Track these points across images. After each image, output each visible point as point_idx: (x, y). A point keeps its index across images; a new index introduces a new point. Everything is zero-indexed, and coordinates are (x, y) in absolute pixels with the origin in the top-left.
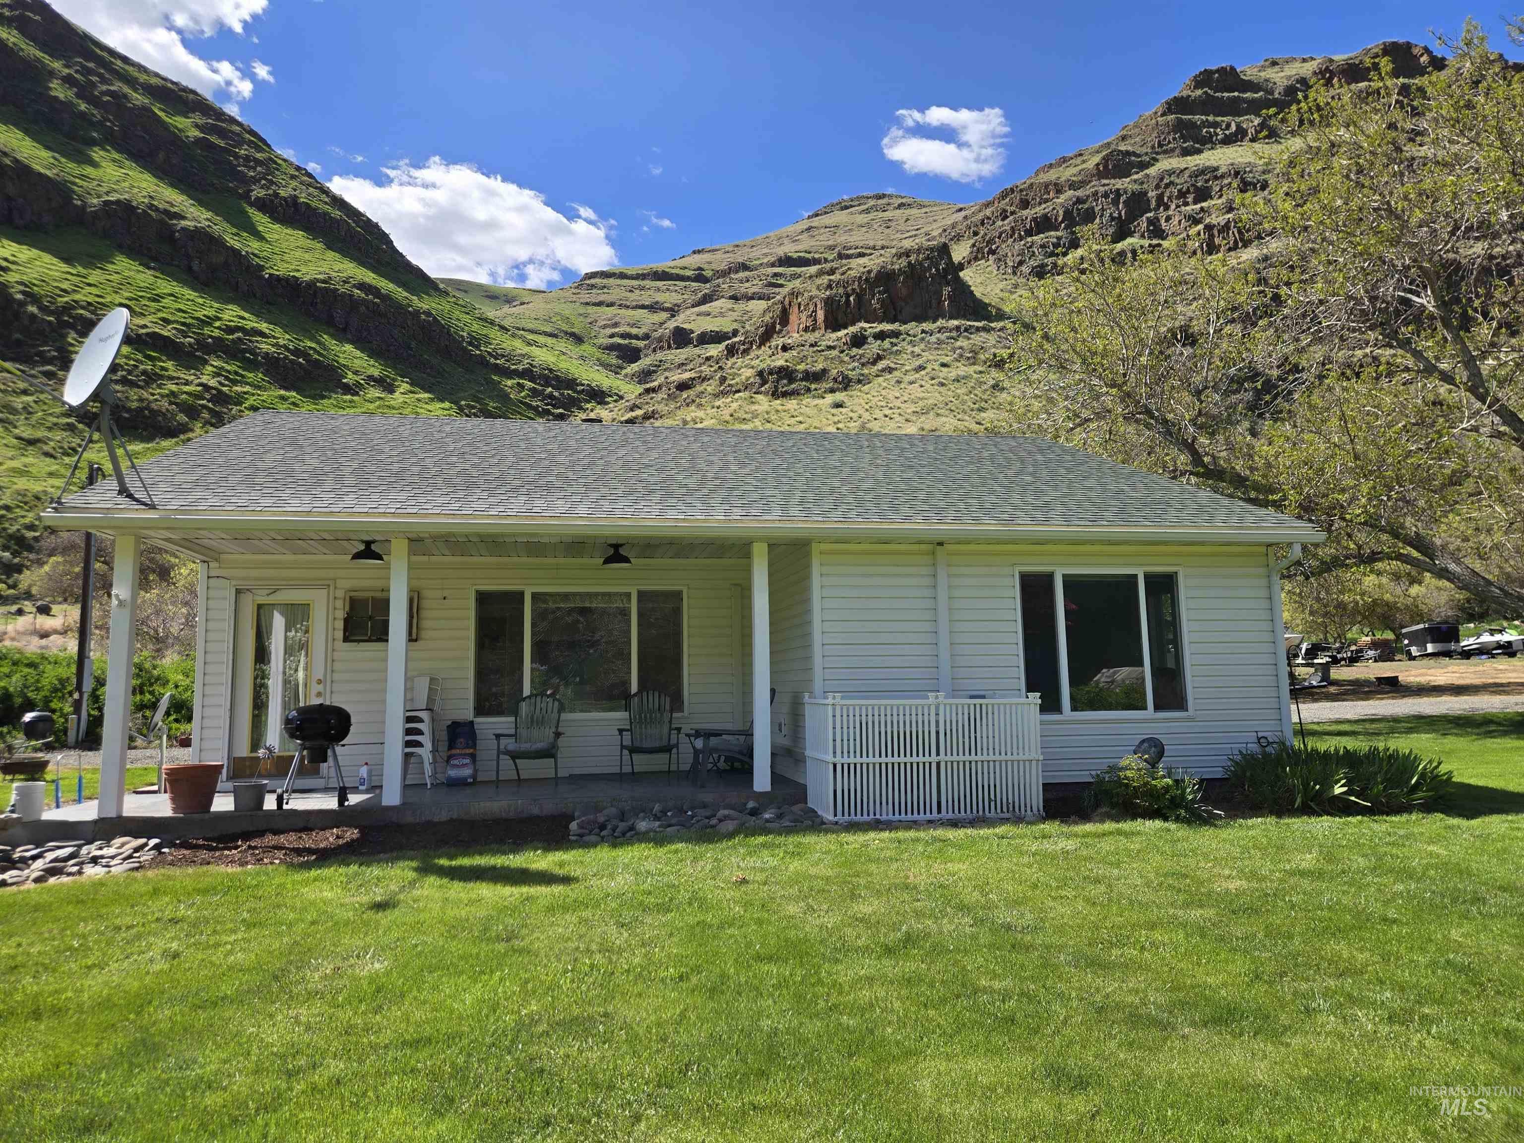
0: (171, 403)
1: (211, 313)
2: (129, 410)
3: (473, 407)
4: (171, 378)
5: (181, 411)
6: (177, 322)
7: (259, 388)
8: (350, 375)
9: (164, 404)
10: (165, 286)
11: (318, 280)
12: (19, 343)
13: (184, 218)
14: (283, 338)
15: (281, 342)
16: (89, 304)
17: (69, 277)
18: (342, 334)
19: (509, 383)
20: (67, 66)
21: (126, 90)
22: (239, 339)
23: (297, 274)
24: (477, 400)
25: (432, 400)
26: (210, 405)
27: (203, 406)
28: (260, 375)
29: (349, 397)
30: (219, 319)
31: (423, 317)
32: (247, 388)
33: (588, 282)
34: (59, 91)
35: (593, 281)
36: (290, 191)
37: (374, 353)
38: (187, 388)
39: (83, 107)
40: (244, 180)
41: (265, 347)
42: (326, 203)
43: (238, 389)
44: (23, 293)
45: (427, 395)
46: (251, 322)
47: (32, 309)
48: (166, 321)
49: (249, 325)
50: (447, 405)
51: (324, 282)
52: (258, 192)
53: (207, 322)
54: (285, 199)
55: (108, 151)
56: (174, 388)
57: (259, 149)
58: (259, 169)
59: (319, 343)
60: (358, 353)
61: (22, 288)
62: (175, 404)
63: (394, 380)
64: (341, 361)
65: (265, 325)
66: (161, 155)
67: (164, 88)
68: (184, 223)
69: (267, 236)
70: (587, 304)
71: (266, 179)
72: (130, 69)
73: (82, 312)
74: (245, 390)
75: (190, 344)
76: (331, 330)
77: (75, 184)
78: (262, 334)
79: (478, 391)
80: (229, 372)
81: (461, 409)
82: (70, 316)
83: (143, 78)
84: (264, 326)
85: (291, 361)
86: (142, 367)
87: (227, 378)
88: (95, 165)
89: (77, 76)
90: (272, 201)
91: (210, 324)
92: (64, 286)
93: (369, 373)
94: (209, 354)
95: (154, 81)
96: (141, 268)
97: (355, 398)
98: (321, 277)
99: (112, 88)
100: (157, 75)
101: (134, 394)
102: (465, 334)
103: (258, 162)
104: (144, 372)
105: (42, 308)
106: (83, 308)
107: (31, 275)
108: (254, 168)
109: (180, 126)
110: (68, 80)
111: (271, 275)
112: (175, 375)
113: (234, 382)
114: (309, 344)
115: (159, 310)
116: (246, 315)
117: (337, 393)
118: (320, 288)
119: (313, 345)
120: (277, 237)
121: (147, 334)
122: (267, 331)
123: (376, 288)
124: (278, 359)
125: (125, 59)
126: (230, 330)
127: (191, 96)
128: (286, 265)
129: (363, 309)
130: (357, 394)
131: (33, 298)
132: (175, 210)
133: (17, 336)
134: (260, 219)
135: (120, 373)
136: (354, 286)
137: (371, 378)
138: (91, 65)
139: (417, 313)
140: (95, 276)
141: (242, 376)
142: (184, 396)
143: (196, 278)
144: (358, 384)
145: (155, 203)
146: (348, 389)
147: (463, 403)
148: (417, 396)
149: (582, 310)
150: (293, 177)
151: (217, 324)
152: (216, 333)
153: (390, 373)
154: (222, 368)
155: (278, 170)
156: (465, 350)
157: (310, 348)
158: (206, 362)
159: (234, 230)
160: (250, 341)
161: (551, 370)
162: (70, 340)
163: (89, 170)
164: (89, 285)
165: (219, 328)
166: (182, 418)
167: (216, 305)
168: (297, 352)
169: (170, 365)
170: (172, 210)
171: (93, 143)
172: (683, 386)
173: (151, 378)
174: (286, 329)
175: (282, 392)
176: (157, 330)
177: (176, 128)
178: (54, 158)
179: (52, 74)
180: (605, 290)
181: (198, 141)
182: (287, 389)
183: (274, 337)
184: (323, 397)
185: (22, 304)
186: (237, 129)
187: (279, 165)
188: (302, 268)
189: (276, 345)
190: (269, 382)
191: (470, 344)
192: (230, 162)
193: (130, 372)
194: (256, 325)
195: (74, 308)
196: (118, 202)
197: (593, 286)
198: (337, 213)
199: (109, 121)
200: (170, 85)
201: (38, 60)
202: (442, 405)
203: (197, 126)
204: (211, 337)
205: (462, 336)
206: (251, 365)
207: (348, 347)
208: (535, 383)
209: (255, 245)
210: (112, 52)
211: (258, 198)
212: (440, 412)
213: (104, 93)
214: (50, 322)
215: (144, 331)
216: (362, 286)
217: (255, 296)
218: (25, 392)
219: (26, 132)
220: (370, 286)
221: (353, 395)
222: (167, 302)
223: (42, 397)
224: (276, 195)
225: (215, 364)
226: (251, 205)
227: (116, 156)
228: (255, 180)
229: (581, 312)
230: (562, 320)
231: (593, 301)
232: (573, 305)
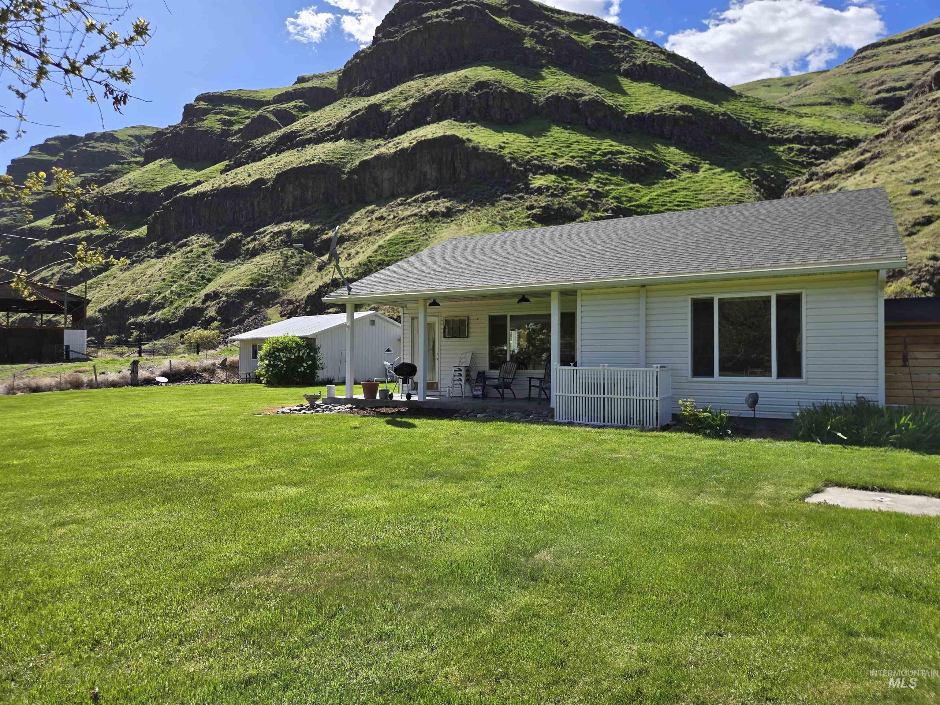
0: (573, 203)
1: (595, 147)
2: (554, 210)
3: (752, 171)
4: (574, 189)
5: (578, 206)
6: (578, 156)
7: (618, 185)
8: (672, 166)
9: (570, 204)
10: (574, 137)
11: (655, 111)
12: (509, 184)
13: (584, 95)
14: (633, 152)
15: (632, 155)
16: (538, 157)
17: (530, 144)
18: (669, 141)
19: (782, 149)
20: (532, 28)
21: (559, 30)
22: (609, 159)
23: (643, 111)
24: (754, 165)
25: (723, 172)
26: (592, 200)
27: (589, 202)
28: (620, 177)
29: (670, 180)
30: (599, 149)
31: (721, 117)
32: (612, 187)
33: (860, 55)
34: (528, 43)
35: (864, 54)
36: (642, 59)
37: (686, 149)
38: (581, 193)
39: (539, 48)
40: (617, 61)
41: (623, 160)
42: (663, 60)
43: (607, 188)
44: (510, 158)
45: (720, 169)
46: (617, 147)
47: (514, 165)
48: (573, 157)
49: (615, 149)
50: (734, 173)
51: (659, 111)
52: (625, 66)
53: (593, 153)
54: (639, 66)
55: (550, 69)
56: (575, 194)
57: (626, 39)
58: (626, 51)
59: (655, 150)
60: (678, 151)
61: (509, 155)
62: (576, 203)
63: (699, 164)
64: (667, 159)
65: (624, 147)
66: (575, 62)
67: (577, 21)
68: (584, 98)
69: (628, 92)
70: (858, 73)
71: (629, 57)
72: (561, 16)
73: (535, 162)
74: (611, 188)
75: (584, 167)
76: (663, 140)
77: (533, 92)
78: (622, 153)
79: (757, 160)
80: (603, 179)
81: (743, 174)
82: (530, 165)
83: (567, 19)
84: (623, 148)
85: (637, 165)
86: (561, 185)
87: (601, 183)
88: (543, 79)
89: (536, 31)
90: (632, 69)
91: (594, 154)
92: (527, 150)
93: (683, 163)
94: (593, 171)
95: (573, 19)
96: (563, 130)
97: (674, 180)
98: (657, 108)
99: (552, 32)
100: (574, 14)
101: (556, 201)
102: (751, 122)
103: (626, 47)
104: (562, 188)
105: (519, 165)
106: (535, 159)
107: (514, 147)
108: (623, 52)
109: (584, 41)
110: (533, 35)
111: (628, 115)
112: (576, 186)
113: (605, 185)
114: (648, 152)
115: (570, 152)
116: (614, 143)
117: (662, 179)
118: (657, 116)
119: (650, 152)
120: (634, 90)
121: (564, 167)
122: (625, 150)
123: (690, 107)
124: (629, 166)
125: (559, 12)
126: (604, 155)
127: (591, 20)
128: (638, 107)
129: (681, 122)
130: (675, 177)
131: (514, 159)
132: (580, 92)
133: (508, 181)
134: (625, 82)
135: (550, 191)
136: (677, 109)
137: (685, 165)
138: (542, 22)
139: (717, 115)
140: (542, 141)
141: (610, 180)
142: (580, 198)
143: (589, 128)
144: (677, 172)
145: (570, 91)
146: (670, 176)
147: (745, 170)
148: (713, 171)
149: (854, 79)
150: (645, 50)
151: (598, 152)
152: (598, 158)
153: (697, 160)
154: (600, 177)
155: (636, 48)
156: (751, 133)
157: (649, 155)
158: (591, 176)
159: (611, 94)
160: (615, 158)
161: (815, 133)
162: (530, 178)
163: (541, 83)
164: (539, 146)
165: (599, 155)
166: (578, 210)
167: (598, 141)
168: (641, 159)
169: (573, 181)
170: (578, 92)
171: (542, 66)
172: (907, 128)
173: (565, 190)
174: (635, 147)
175: (631, 185)
176: (568, 164)
177: (583, 42)
178: (525, 81)
179: (525, 35)
180: (875, 58)
181: (594, 46)
182: (633, 182)
183: (628, 153)
184: (654, 184)
185: (510, 164)
186: (614, 31)
187: (637, 45)
188: (647, 107)
189: (629, 158)
190: (624, 181)
191: (754, 127)
192: (610, 53)
193: (555, 190)
194: (619, 148)
195: (532, 161)
196: (553, 96)
197: (864, 58)
198: (669, 65)
199: (550, 51)
200: (580, 18)
201: (519, 30)
202: (730, 174)
203: (593, 37)
204: (595, 161)
205: (749, 124)
206: (615, 172)
207: (672, 149)
208: (803, 145)
209: (621, 99)
210: (553, 10)
211: (624, 70)
212: (728, 179)
213: (548, 37)
214: (521, 171)
215: (562, 166)
216: (682, 108)
217: (620, 131)
218: (511, 209)
219: (514, 71)
220: (686, 106)
221: (672, 179)
222: (574, 146)
223: (518, 210)
224: (634, 64)
225: (596, 176)
226: (621, 75)
227: (553, 70)
228: (623, 59)
229: (852, 80)
230: (836, 90)
231: (864, 69)
232: (846, 77)
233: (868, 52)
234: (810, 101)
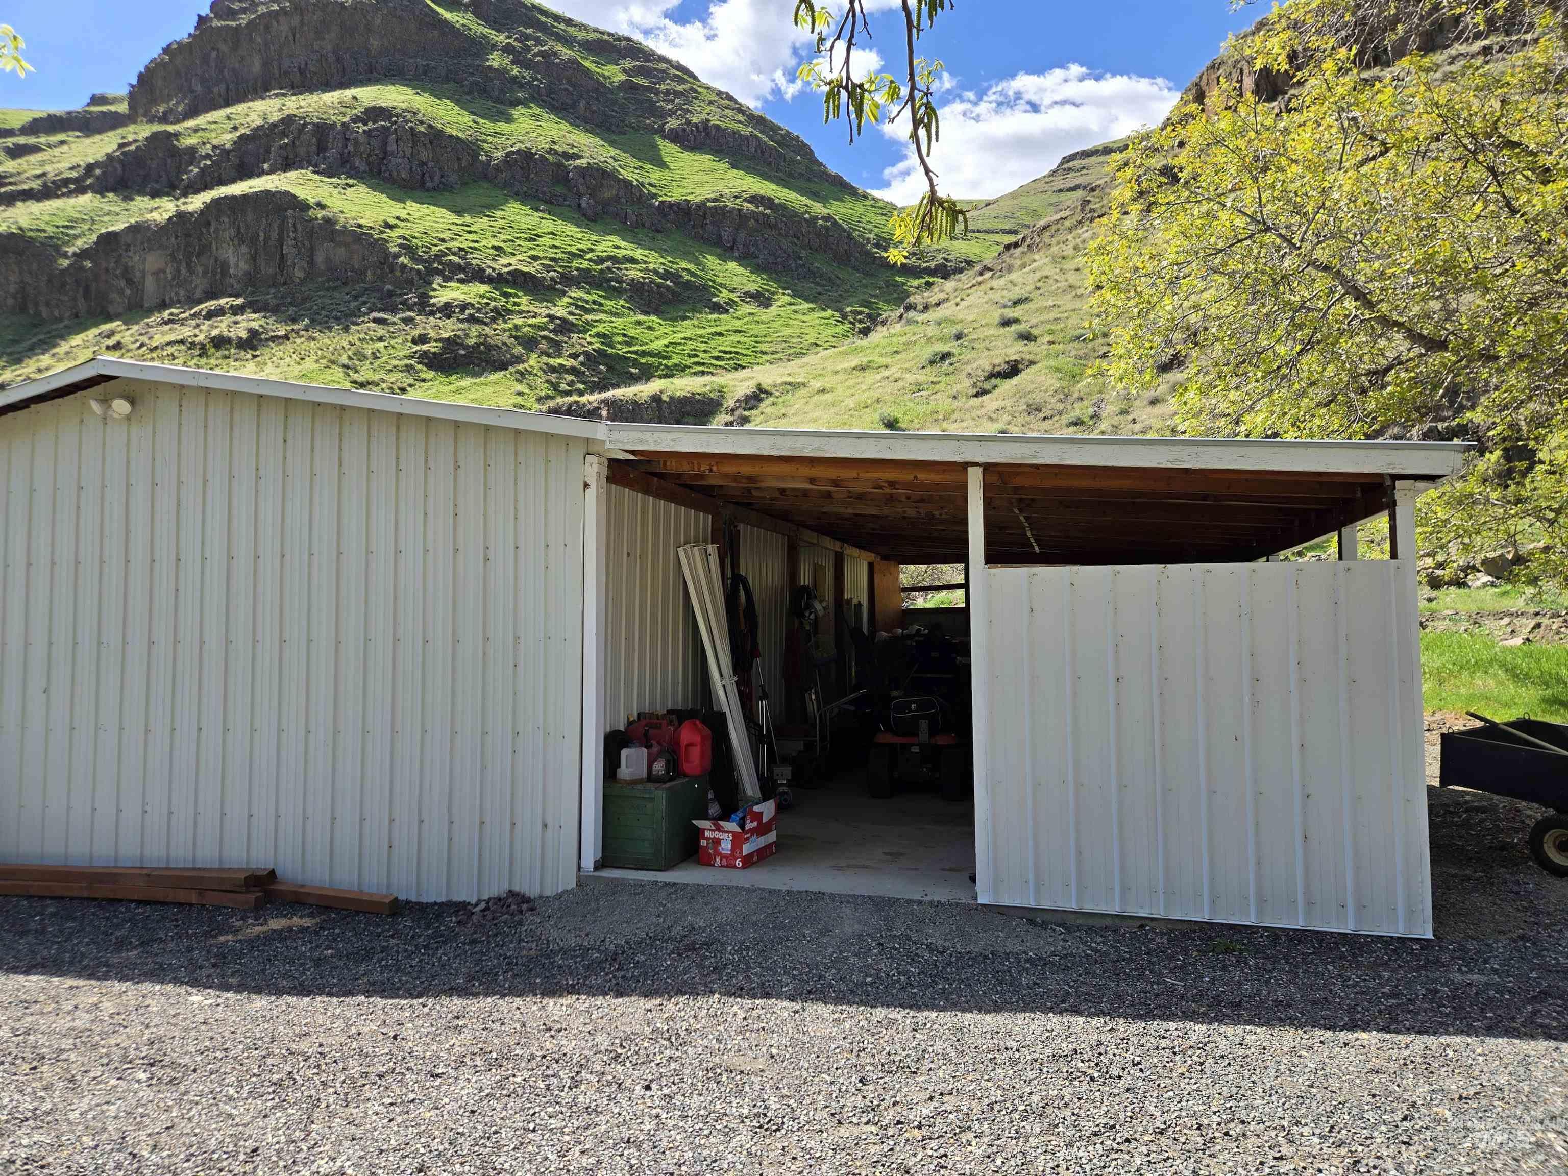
0: (511, 336)
1: (585, 245)
2: (466, 347)
3: (860, 313)
4: (520, 312)
5: (519, 344)
6: (546, 258)
7: (616, 315)
8: (725, 293)
9: (505, 337)
10: (548, 225)
11: (708, 200)
12: (390, 294)
13: (580, 157)
14: (655, 261)
15: (651, 266)
16: (461, 249)
17: (452, 227)
18: (727, 251)
19: (916, 283)
20: (509, 37)
21: (559, 47)
22: (608, 268)
23: (689, 198)
24: (866, 304)
25: (813, 310)
26: (552, 336)
27: (544, 337)
28: (622, 302)
29: (715, 316)
30: (591, 250)
31: (820, 222)
32: (602, 316)
33: (1065, 166)
34: (496, 60)
35: (1071, 164)
36: (704, 116)
37: (757, 269)
38: (531, 321)
39: (516, 71)
40: (663, 115)
41: (633, 273)
42: (740, 122)
43: (589, 317)
44: (400, 245)
45: (807, 306)
46: (627, 249)
47: (403, 260)
48: (535, 258)
49: (621, 253)
50: (830, 312)
51: (715, 200)
52: (672, 123)
53: (581, 254)
54: (696, 125)
55: (530, 108)
56: (518, 321)
57: (681, 81)
58: (677, 100)
59: (698, 263)
60: (741, 270)
61: (399, 241)
62: (516, 338)
63: (774, 293)
64: (719, 280)
65: (640, 251)
66: (582, 104)
67: (599, 41)
68: (578, 162)
69: (672, 166)
70: (1061, 191)
71: (681, 109)
72: (571, 30)
73: (452, 257)
74: (597, 318)
75: (552, 279)
76: (719, 251)
77: (485, 141)
78: (633, 261)
79: (872, 296)
80: (587, 302)
81: (844, 316)
82: (440, 263)
83: (581, 35)
84: (638, 254)
85: (659, 286)
86: (493, 304)
87: (577, 307)
88: (509, 120)
89: (515, 44)
90: (684, 130)
91: (581, 257)
92: (441, 236)
93: (746, 289)
94: (570, 286)
95: (594, 36)
96: (530, 212)
97: (722, 317)
98: (713, 196)
99: (546, 48)
100: (596, 30)
101: (474, 330)
102: (872, 236)
103: (677, 94)
104: (495, 310)
105: (415, 258)
106: (454, 254)
107: (416, 229)
108: (673, 101)
109: (606, 73)
110: (508, 49)
111: (662, 202)
112: (526, 309)
113: (588, 311)
114: (684, 265)
115: (531, 249)
116: (623, 244)
117: (701, 313)
118: (710, 208)
119: (691, 267)
120: (682, 164)
121: (509, 273)
122: (639, 257)
123: (769, 199)
124: (643, 284)
125: (569, 22)
126: (601, 260)
127: (624, 43)
128: (680, 190)
129: (752, 223)
130: (727, 311)
131: (408, 248)
132: (575, 150)
133: (389, 287)
134: (668, 150)
135: (467, 312)
136: (746, 200)
137: (748, 294)
138: (529, 31)
139: (816, 219)
140: (481, 223)
141: (601, 305)
142: (527, 329)
143: (584, 215)
144: (731, 303)
145: (556, 147)
146: (717, 308)
147: (849, 309)
148: (793, 307)
149: (1054, 199)
150: (711, 103)
151: (589, 256)
152: (585, 265)
153: (773, 286)
154: (581, 299)
155: (696, 98)
156: (869, 254)
157: (684, 269)
158: (564, 293)
159: (640, 164)
160: (618, 269)
162: (434, 286)
163: (503, 127)
164: (470, 232)
165: (590, 260)
166: (518, 350)
167: (595, 238)
168: (667, 275)
169: (524, 300)
170: (571, 151)
171: (515, 103)
173: (500, 314)
174: (662, 252)
175: (641, 317)
176: (519, 267)
177: (603, 76)
178: (474, 121)
179: (494, 47)
180: (1085, 171)
181: (622, 83)
182: (647, 313)
183: (645, 262)
184: (684, 318)
185: (397, 256)
186: (663, 66)
187: (699, 93)
188: (697, 192)
189: (647, 270)
190: (629, 309)
191: (877, 246)
192: (650, 100)
193: (479, 310)
194: (629, 252)
195: (446, 255)
196: (519, 151)
197: (1070, 170)
198: (746, 131)
199: (537, 79)
200: (606, 37)
201: (485, 37)
202: (824, 314)
203: (624, 71)
204: (578, 269)
205: (868, 239)
206: (615, 293)
207: (732, 265)
209: (655, 175)
210: (557, 18)
211: (671, 130)
212: (817, 321)
213: (535, 55)
214: (419, 271)
215: (506, 270)
216: (755, 199)
217: (643, 225)
218: (381, 339)
219: (457, 102)
220: (762, 197)
221: (721, 313)
222: (546, 241)
223: (393, 342)
224: (688, 122)
225: (573, 295)
226: (664, 138)
227: (537, 110)
228: (672, 113)
229: (1052, 201)
230: (1027, 214)
231: (1068, 186)
232: (1043, 196)
233: (1076, 163)
234: (989, 226)
